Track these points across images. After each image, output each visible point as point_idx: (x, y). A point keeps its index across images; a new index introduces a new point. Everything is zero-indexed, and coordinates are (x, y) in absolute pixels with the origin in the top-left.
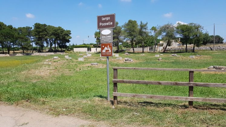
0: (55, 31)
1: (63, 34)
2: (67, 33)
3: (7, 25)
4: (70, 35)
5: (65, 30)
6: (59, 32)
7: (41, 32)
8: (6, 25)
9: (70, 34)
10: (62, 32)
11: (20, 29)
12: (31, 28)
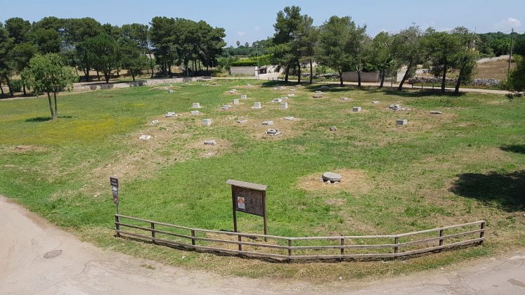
0: (191, 33)
1: (208, 38)
2: (217, 35)
3: (102, 24)
4: (223, 38)
5: (214, 28)
6: (200, 35)
7: (165, 35)
8: (100, 24)
9: (224, 36)
10: (206, 33)
11: (126, 29)
12: (147, 27)
